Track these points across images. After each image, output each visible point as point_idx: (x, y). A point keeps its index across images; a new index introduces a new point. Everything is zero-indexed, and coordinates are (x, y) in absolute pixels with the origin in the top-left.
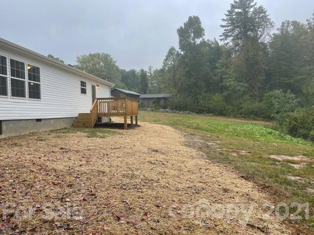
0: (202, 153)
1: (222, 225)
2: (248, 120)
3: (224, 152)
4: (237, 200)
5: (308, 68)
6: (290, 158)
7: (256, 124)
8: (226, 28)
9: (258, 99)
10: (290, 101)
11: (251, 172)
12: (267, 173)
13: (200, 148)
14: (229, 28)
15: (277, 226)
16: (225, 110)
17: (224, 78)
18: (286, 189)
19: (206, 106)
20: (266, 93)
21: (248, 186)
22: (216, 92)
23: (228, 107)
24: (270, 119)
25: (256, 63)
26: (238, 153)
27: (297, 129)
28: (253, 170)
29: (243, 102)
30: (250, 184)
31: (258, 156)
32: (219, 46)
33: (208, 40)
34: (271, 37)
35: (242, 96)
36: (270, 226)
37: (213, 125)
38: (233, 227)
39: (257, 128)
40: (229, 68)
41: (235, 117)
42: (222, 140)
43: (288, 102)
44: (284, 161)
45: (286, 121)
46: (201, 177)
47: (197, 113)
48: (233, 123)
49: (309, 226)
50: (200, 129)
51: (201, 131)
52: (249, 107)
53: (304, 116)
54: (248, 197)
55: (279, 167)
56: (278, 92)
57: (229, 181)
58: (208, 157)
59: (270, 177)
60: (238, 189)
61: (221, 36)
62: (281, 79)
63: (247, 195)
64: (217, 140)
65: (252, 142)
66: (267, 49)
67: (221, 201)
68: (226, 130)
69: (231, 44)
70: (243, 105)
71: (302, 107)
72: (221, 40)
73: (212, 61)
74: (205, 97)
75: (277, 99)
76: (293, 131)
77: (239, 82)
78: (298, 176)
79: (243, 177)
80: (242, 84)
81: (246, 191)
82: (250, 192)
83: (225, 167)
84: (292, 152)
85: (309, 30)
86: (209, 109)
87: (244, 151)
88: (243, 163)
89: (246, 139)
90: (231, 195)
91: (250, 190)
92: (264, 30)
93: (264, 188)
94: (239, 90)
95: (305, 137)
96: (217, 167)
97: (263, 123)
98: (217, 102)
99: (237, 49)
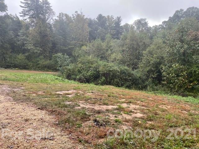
0: (9, 97)
1: (23, 145)
2: (43, 71)
3: (27, 95)
4: (35, 124)
5: (74, 42)
6: (67, 92)
7: (48, 74)
8: (24, 9)
9: (49, 58)
10: (67, 60)
11: (44, 104)
12: (54, 103)
13: (8, 94)
14: (26, 9)
15: (59, 133)
16: (27, 65)
17: (26, 44)
18: (64, 110)
19: (13, 62)
20: (53, 55)
21: (43, 113)
22: (20, 53)
23: (29, 64)
24: (56, 70)
25: (46, 35)
26: (36, 93)
27: (70, 75)
28: (46, 103)
29: (39, 60)
30: (44, 112)
31: (49, 94)
32: (19, 20)
33: (11, 14)
34: (54, 21)
35: (39, 56)
36: (55, 135)
37: (18, 76)
38: (31, 144)
39: (49, 76)
40: (28, 37)
41: (35, 70)
42: (25, 86)
43: (66, 61)
44: (64, 94)
45: (65, 71)
46: (8, 115)
47: (6, 68)
48: (33, 74)
49: (76, 128)
50: (8, 80)
51: (9, 82)
52: (44, 63)
53: (73, 68)
54: (42, 120)
55: (61, 98)
56: (60, 54)
57: (30, 113)
58: (14, 99)
59: (56, 105)
60: (36, 117)
61: (20, 13)
62: (61, 47)
63: (42, 119)
64: (22, 87)
65: (46, 85)
66: (52, 28)
67: (23, 128)
68: (29, 79)
69: (28, 20)
70: (40, 62)
71: (72, 63)
72: (21, 16)
73: (15, 31)
74: (11, 56)
75: (59, 59)
76: (69, 77)
77: (36, 47)
78: (71, 101)
79: (39, 108)
80: (38, 48)
81: (41, 117)
82: (44, 117)
83: (27, 105)
84: (68, 88)
85: (74, 21)
86: (15, 65)
87: (40, 92)
88: (40, 99)
89: (42, 84)
90: (31, 122)
91: (44, 115)
92: (49, 15)
93: (52, 112)
94: (37, 52)
95: (75, 79)
96: (21, 106)
97: (53, 73)
98: (21, 59)
99: (32, 25)
